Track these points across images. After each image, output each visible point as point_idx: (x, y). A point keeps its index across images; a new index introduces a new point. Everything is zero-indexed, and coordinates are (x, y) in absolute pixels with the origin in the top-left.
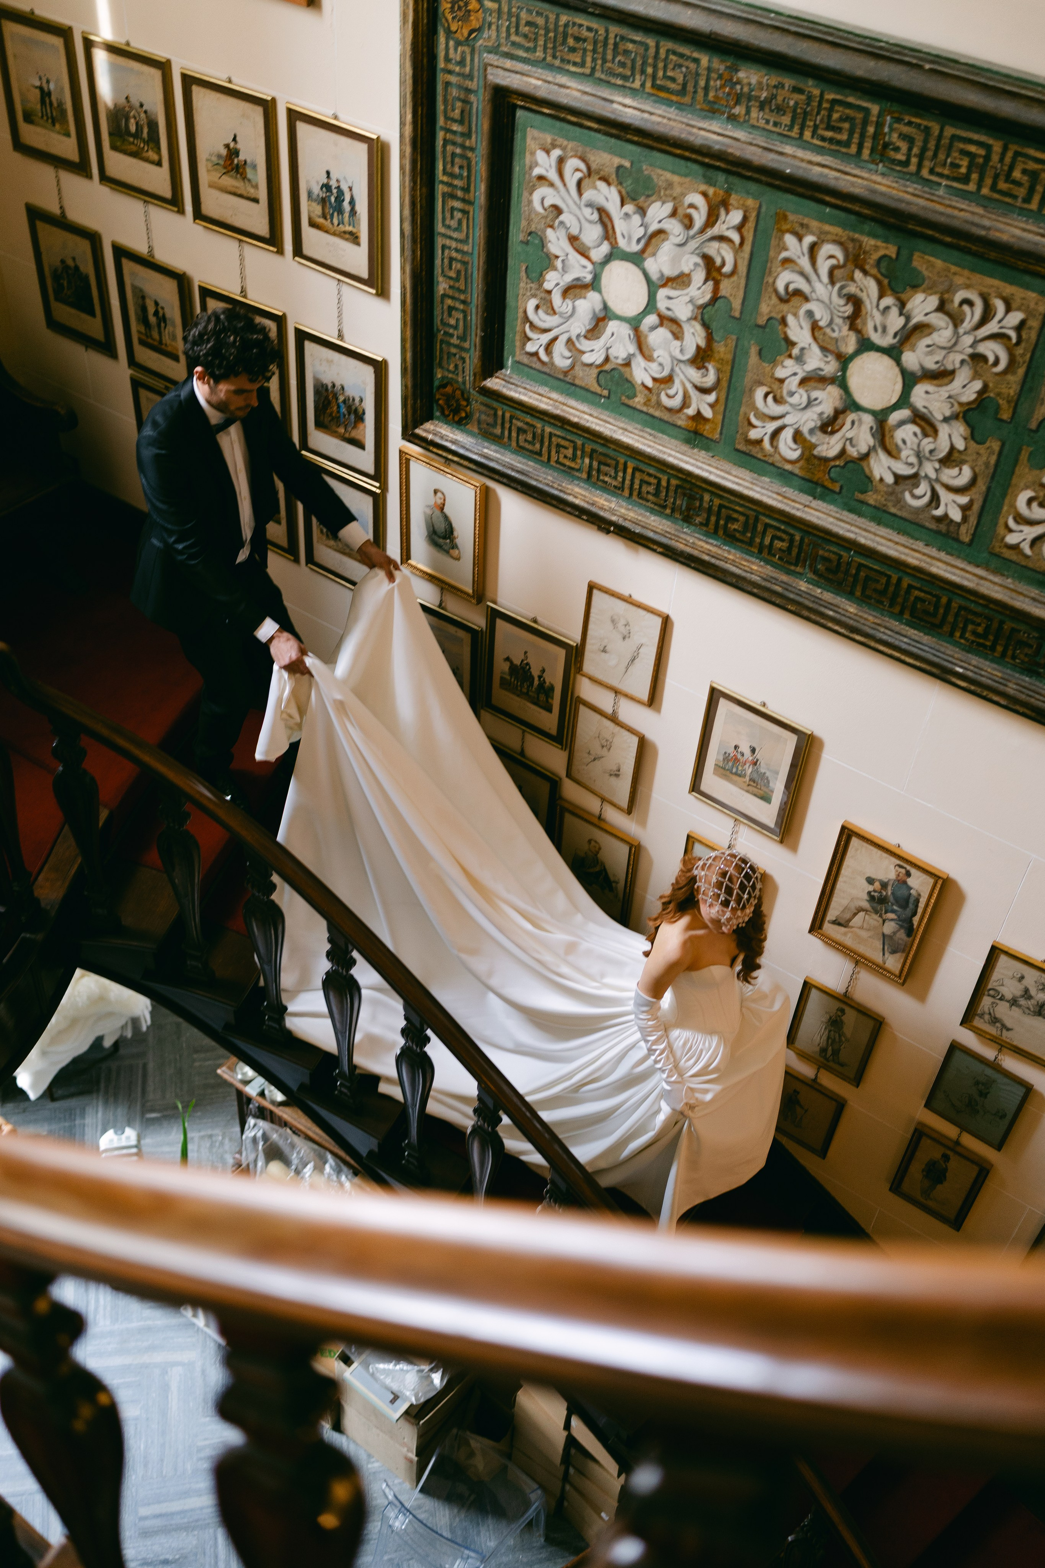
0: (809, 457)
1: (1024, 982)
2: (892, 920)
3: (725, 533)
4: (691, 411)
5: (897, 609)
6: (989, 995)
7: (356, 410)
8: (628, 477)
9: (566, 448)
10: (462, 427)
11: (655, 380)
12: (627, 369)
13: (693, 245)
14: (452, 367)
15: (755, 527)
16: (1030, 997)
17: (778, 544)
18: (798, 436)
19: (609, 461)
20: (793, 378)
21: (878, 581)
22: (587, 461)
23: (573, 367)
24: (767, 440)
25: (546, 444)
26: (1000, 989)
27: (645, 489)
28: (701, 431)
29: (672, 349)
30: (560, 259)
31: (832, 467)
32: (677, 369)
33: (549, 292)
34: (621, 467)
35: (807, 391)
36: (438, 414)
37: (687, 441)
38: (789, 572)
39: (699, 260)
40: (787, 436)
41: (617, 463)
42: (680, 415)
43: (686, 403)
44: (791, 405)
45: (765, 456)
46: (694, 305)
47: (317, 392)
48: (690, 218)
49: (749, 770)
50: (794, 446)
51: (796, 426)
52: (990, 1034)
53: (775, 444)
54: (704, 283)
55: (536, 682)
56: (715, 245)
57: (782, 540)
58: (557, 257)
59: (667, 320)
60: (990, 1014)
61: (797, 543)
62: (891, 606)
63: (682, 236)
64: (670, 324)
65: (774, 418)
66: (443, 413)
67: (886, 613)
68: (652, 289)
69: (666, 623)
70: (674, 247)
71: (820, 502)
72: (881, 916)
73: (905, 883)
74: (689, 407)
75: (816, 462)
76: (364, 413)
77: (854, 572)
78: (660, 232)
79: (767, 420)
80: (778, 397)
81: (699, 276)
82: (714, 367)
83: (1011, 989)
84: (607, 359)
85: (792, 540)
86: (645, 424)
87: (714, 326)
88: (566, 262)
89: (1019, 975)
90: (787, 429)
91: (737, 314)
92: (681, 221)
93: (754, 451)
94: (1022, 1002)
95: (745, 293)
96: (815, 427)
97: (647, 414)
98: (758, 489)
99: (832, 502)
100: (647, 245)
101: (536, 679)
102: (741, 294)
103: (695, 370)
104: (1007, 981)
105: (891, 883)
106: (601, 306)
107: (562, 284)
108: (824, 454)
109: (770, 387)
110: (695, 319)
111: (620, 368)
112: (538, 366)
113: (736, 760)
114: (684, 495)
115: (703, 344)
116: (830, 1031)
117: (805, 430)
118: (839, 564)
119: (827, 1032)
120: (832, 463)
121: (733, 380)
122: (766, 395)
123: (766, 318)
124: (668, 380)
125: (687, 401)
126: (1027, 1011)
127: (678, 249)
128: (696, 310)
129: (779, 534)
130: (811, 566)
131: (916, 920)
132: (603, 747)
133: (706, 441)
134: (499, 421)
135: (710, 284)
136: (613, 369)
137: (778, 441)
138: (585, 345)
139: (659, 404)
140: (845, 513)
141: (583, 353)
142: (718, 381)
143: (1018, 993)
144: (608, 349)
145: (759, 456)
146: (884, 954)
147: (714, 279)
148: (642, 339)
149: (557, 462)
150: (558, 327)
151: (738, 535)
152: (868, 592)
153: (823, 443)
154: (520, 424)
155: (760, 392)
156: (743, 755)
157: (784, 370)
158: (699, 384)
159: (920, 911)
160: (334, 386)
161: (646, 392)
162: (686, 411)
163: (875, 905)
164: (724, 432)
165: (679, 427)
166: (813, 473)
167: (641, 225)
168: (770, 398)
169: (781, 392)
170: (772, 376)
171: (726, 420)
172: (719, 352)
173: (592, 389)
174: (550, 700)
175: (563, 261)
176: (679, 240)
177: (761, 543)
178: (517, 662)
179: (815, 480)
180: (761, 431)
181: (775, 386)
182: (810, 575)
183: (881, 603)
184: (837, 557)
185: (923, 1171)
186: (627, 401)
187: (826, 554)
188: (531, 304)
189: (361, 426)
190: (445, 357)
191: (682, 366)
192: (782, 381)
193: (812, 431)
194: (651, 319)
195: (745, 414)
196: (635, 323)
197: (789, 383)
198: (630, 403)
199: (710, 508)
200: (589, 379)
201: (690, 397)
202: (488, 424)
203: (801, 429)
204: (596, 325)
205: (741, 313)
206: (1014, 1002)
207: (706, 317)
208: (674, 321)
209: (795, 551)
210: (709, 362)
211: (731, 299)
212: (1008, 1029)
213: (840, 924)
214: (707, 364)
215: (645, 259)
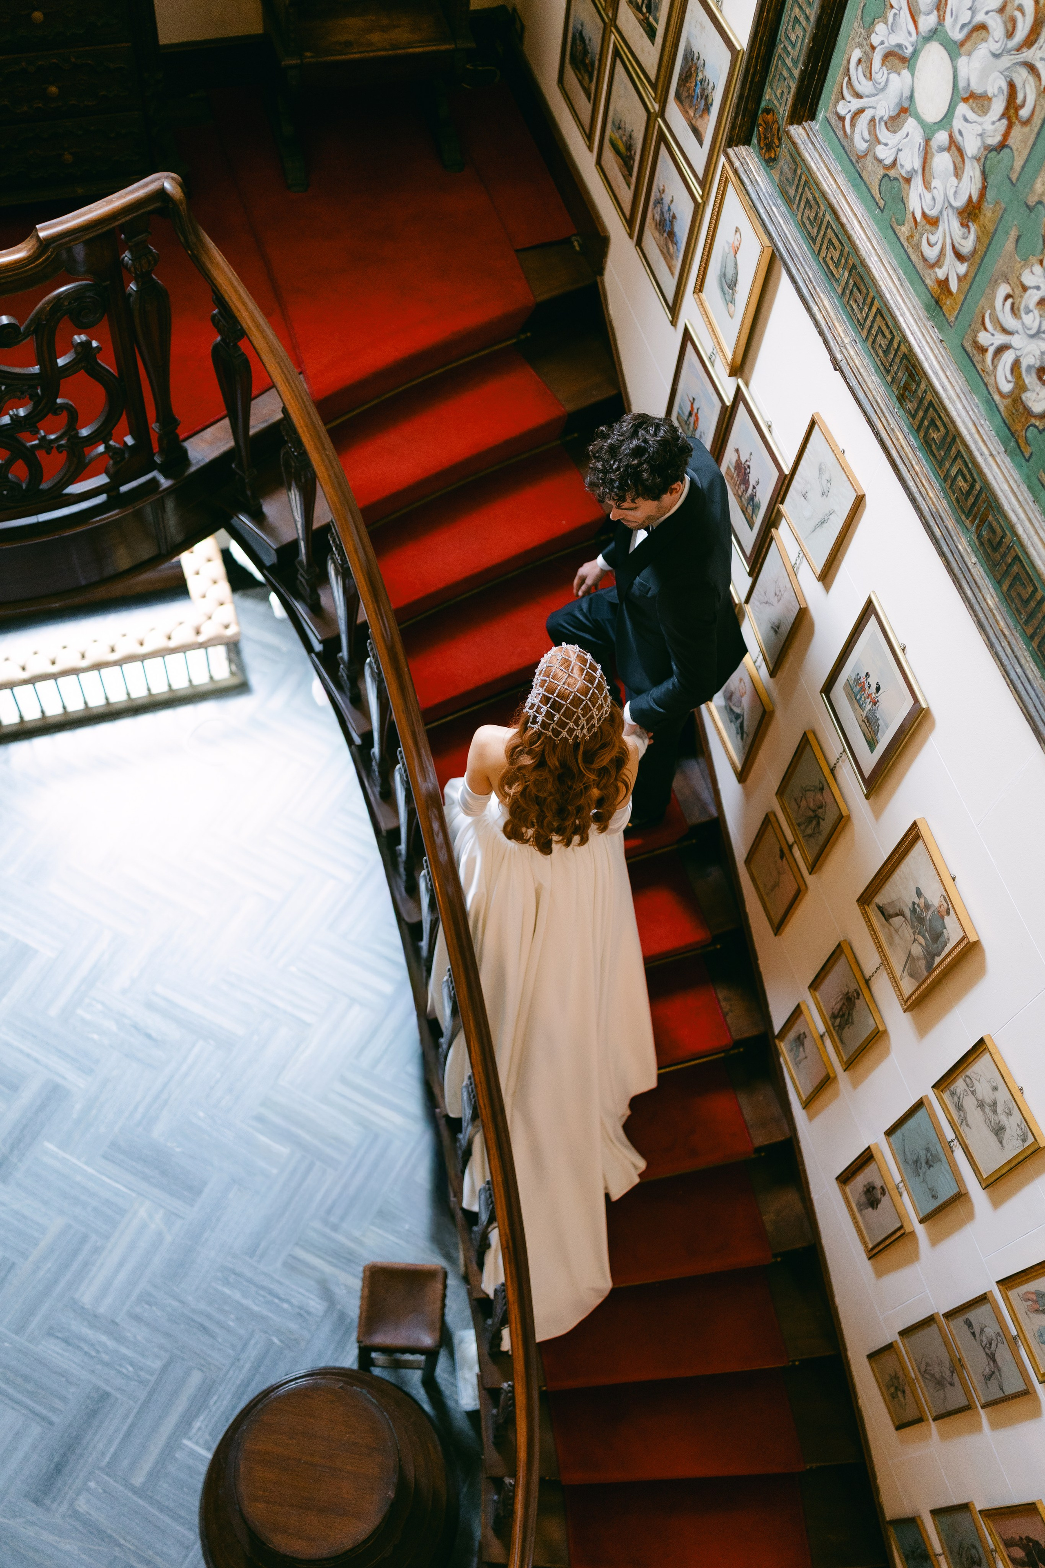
0: (1016, 399)
1: (996, 1093)
2: (921, 944)
3: (925, 436)
4: (941, 273)
5: (1030, 631)
6: (965, 1081)
7: (707, 97)
8: (871, 317)
9: (835, 249)
10: (768, 169)
11: (924, 214)
12: (905, 186)
13: (1006, 61)
14: (779, 92)
15: (949, 449)
16: (995, 1112)
17: (961, 482)
18: (1016, 366)
19: (862, 288)
20: (1035, 291)
21: (1025, 587)
22: (846, 274)
23: (866, 155)
24: (991, 351)
25: (822, 233)
26: (976, 1083)
27: (880, 339)
28: (941, 303)
29: (948, 186)
30: (894, 11)
31: (1031, 425)
32: (945, 213)
33: (873, 48)
34: (869, 301)
35: (1041, 316)
36: (755, 141)
37: (927, 308)
38: (959, 521)
39: (1005, 86)
40: (1008, 358)
41: (867, 294)
42: (931, 271)
43: (938, 263)
44: (1023, 324)
45: (983, 371)
46: (983, 142)
47: (685, 58)
48: (1013, 21)
49: (868, 707)
50: (1009, 377)
51: (1018, 353)
52: (952, 1117)
53: (996, 362)
54: (999, 120)
55: (750, 491)
56: (1024, 72)
57: (966, 480)
58: (892, 7)
59: (955, 147)
60: (959, 1098)
61: (975, 492)
62: (1027, 622)
63: (1000, 43)
64: (956, 153)
65: (1005, 331)
66: (759, 143)
67: (1019, 628)
68: (955, 98)
69: (859, 502)
70: (989, 55)
71: (1007, 460)
72: (914, 933)
73: (943, 918)
74: (940, 267)
75: (1021, 409)
76: (711, 105)
77: (1010, 561)
78: (982, 27)
79: (999, 328)
80: (1016, 307)
81: (998, 106)
82: (976, 231)
83: (983, 1090)
84: (894, 163)
85: (972, 487)
86: (901, 263)
87: (991, 179)
88: (897, 16)
89: (995, 1084)
90: (1011, 351)
91: (1014, 178)
92: (1005, 23)
93: (977, 358)
94: (988, 1110)
95: (1030, 153)
96: (1034, 366)
97: (906, 251)
98: (959, 406)
99: (1018, 466)
100: (968, 37)
101: (751, 487)
102: (1026, 152)
103: (959, 225)
104: (982, 1080)
105: (932, 909)
106: (907, 93)
107: (886, 44)
108: (1030, 404)
109: (1013, 290)
110: (978, 160)
111: (901, 180)
112: (840, 134)
113: (863, 688)
114: (907, 369)
115: (975, 198)
116: (844, 1004)
117: (1024, 364)
118: (1000, 543)
119: (841, 1003)
120: (1033, 421)
121: (986, 259)
122: (1008, 296)
123: (1036, 199)
124: (933, 222)
125: (942, 259)
126: (987, 1121)
127: (991, 58)
128: (982, 149)
129: (965, 471)
130: (978, 526)
131: (938, 960)
132: (776, 594)
133: (942, 318)
134: (796, 182)
135: (1005, 122)
136: (896, 179)
137: (999, 360)
138: (883, 134)
139: (918, 247)
140: (1024, 488)
141: (879, 142)
142: (974, 251)
143: (988, 1100)
144: (899, 150)
145: (979, 367)
146: (903, 971)
147: (1009, 119)
148: (929, 157)
149: (824, 260)
150: (868, 97)
151: (934, 446)
152: (1013, 593)
153: (1034, 391)
154: (810, 196)
155: (1003, 290)
156: (869, 687)
157: (1031, 276)
158: (956, 245)
159: (943, 954)
160: (698, 58)
161: (913, 224)
162: (937, 270)
163: (914, 919)
164: (960, 317)
165: (926, 286)
166: (1014, 421)
167: (970, 9)
168: (1010, 301)
169: (1020, 303)
170: (1019, 278)
171: (965, 304)
172: (985, 215)
173: (873, 192)
174: (754, 517)
175: (895, 14)
176: (996, 47)
177: (948, 470)
178: (743, 460)
179: (1013, 430)
180: (989, 339)
181: (1019, 290)
182: (974, 537)
183: (1020, 613)
184: (1002, 534)
185: (865, 1186)
186: (895, 225)
187: (994, 523)
188: (857, 54)
189: (706, 117)
190: (777, 77)
191: (950, 211)
192: (1025, 289)
193: (1029, 368)
194: (942, 137)
195: (983, 308)
196: (929, 131)
197: (1030, 295)
198: (897, 228)
199: (923, 398)
200: (873, 176)
201: (945, 255)
202: (787, 179)
203: (1021, 359)
204: (898, 115)
205: (1018, 179)
206: (981, 1105)
207: (988, 163)
208: (960, 151)
209: (971, 500)
210: (974, 221)
211: (1016, 153)
212: (968, 1125)
213: (883, 913)
214: (970, 224)
215: (960, 55)
